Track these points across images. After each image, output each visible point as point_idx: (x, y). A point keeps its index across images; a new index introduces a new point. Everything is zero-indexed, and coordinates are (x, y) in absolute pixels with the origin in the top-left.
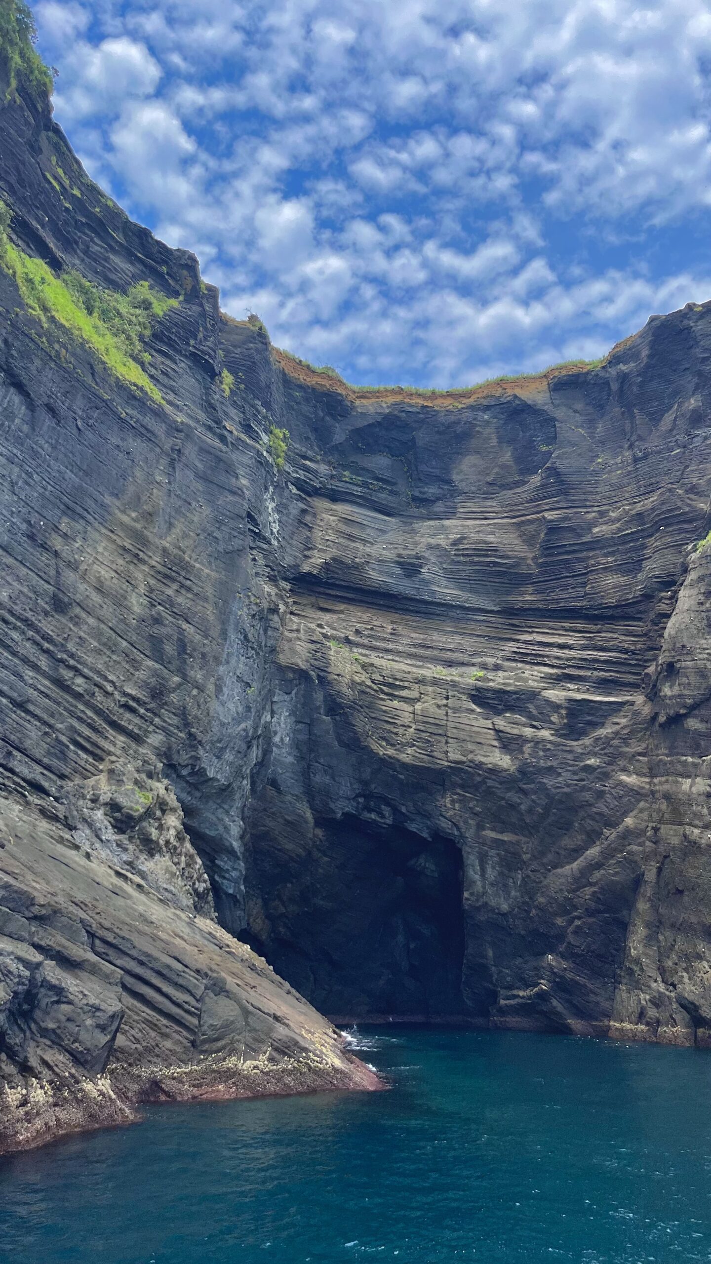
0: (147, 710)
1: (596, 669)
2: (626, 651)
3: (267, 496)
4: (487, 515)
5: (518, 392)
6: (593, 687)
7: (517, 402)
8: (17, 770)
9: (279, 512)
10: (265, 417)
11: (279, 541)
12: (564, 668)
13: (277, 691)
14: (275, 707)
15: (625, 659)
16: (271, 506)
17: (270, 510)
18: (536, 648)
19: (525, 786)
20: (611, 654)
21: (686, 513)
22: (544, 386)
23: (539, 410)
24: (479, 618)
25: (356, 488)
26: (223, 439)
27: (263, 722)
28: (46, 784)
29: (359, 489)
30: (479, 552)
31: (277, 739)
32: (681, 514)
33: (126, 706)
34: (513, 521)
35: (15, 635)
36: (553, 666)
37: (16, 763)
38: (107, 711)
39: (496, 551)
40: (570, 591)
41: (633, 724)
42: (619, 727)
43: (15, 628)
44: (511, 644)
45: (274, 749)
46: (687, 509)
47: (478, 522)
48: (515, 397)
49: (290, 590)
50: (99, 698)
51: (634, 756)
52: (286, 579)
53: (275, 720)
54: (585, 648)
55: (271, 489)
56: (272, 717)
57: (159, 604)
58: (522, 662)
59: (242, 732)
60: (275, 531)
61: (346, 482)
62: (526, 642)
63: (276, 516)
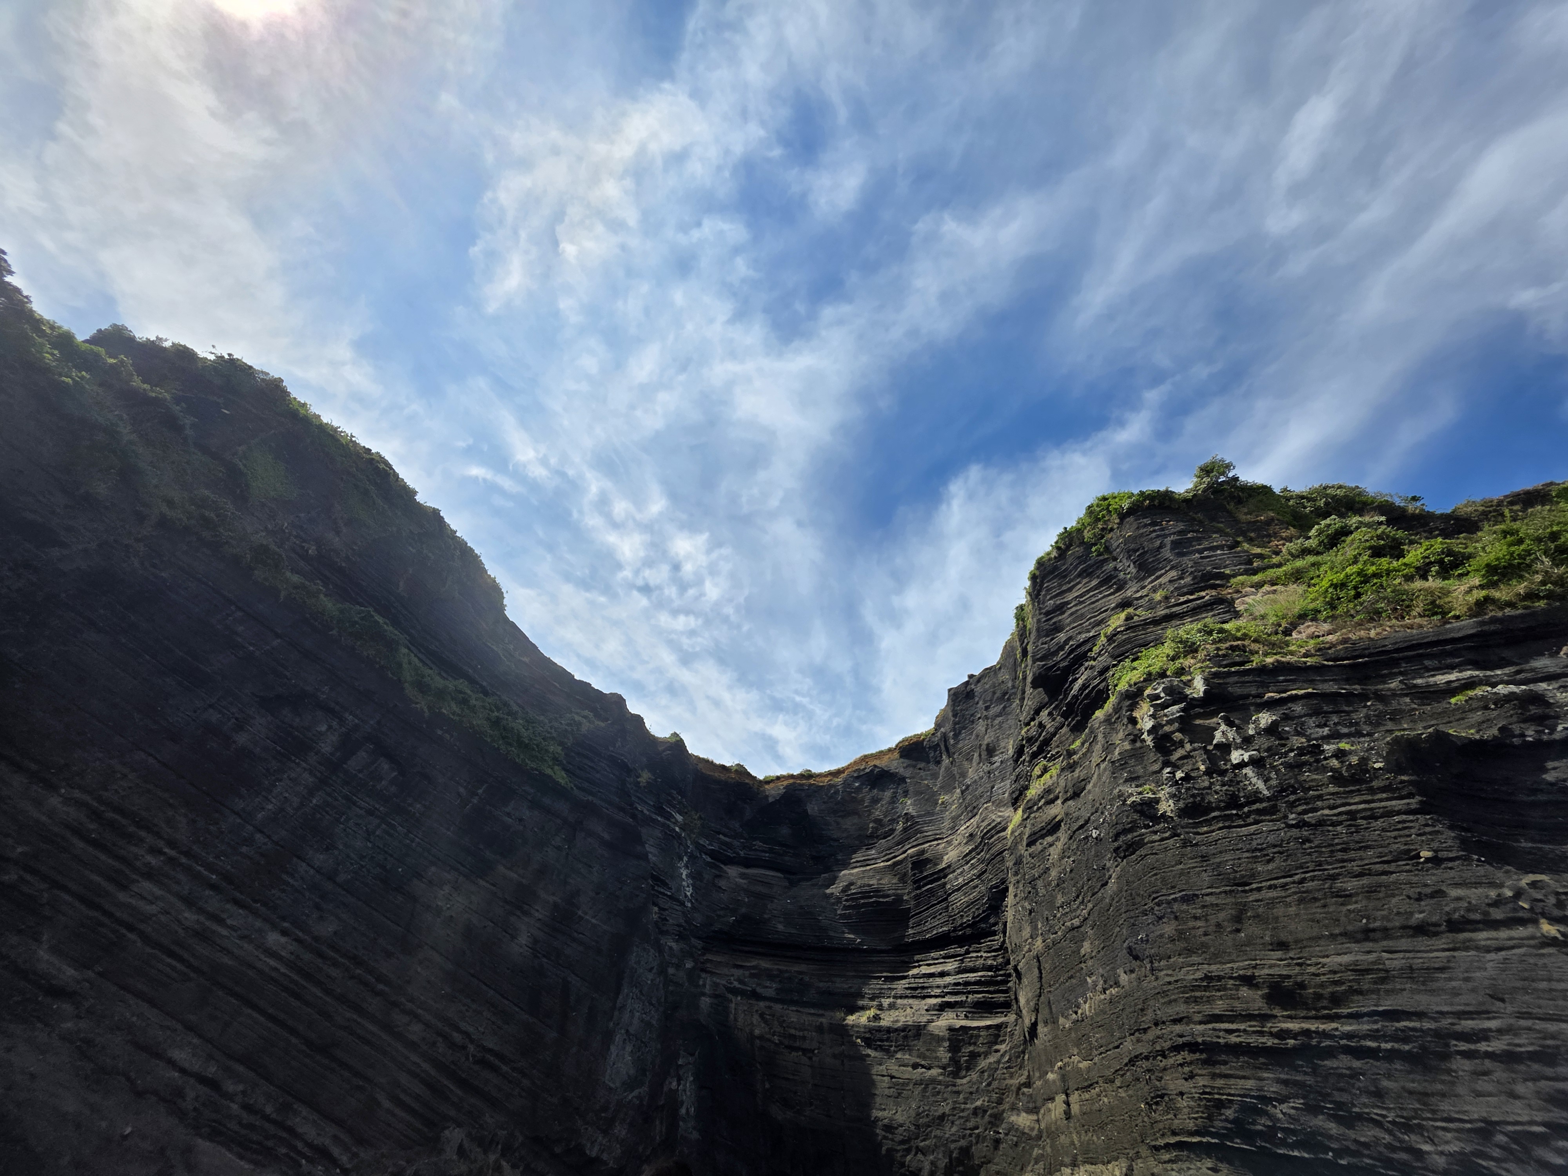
0: (514, 1069)
1: (969, 993)
2: (990, 968)
3: (681, 864)
4: (868, 862)
5: (877, 762)
6: (970, 1012)
7: (877, 770)
8: (300, 1130)
9: (693, 878)
10: (680, 803)
11: (692, 903)
12: (943, 997)
13: (682, 1052)
14: (681, 1073)
15: (992, 976)
16: (684, 873)
17: (684, 876)
18: (921, 980)
19: (922, 1144)
20: (980, 974)
21: (1000, 823)
22: (896, 755)
23: (892, 774)
24: (874, 959)
25: (763, 854)
26: (634, 816)
27: (665, 1089)
28: (336, 1151)
29: (767, 855)
30: (865, 895)
31: (683, 1111)
32: (996, 826)
33: (482, 1062)
34: (889, 863)
35: (334, 972)
36: (936, 997)
37: (297, 1120)
38: (453, 1067)
39: (880, 891)
40: (939, 917)
41: (1011, 1049)
42: (999, 1054)
43: (335, 964)
44: (903, 982)
45: (681, 1123)
46: (999, 820)
47: (862, 869)
48: (875, 766)
49: (703, 948)
50: (440, 1050)
51: (1019, 1089)
52: (699, 938)
53: (681, 1087)
54: (960, 971)
55: (685, 859)
56: (679, 1085)
57: (544, 956)
58: (913, 997)
59: (635, 1100)
60: (688, 894)
61: (756, 850)
62: (915, 977)
63: (690, 881)
